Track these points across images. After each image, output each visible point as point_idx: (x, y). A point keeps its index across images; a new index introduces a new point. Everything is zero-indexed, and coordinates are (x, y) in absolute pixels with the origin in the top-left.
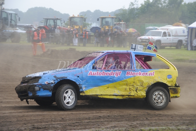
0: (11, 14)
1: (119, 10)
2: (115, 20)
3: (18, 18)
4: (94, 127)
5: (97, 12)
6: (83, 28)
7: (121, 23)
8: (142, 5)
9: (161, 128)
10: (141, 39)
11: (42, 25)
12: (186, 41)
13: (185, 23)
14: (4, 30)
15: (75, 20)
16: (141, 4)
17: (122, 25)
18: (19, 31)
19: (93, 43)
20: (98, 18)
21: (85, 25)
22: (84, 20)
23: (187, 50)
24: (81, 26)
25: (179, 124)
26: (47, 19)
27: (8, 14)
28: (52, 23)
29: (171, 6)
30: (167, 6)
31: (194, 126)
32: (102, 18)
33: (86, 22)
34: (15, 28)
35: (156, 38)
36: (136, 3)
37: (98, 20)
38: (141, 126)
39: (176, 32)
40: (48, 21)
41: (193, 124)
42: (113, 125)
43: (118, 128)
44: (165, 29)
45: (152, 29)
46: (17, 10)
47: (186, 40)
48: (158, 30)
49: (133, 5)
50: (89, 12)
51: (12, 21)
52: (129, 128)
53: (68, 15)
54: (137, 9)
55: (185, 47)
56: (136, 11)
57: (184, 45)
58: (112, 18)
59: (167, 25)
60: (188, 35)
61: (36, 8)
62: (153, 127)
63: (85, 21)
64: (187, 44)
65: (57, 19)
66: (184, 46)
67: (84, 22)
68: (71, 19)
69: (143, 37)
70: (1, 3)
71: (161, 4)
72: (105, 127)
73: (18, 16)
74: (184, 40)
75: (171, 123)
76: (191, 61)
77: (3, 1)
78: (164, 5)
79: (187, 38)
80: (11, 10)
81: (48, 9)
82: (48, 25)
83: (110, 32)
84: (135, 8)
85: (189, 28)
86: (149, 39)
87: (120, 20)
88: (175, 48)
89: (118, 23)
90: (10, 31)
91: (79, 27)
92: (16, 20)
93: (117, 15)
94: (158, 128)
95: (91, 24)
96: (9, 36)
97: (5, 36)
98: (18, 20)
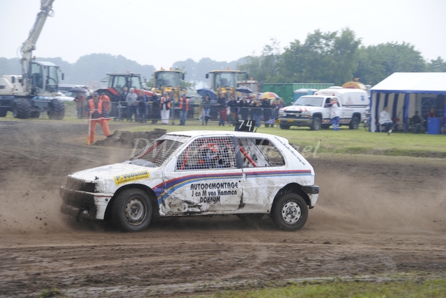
0: (48, 67)
1: (246, 58)
2: (238, 76)
3: (60, 75)
4: (200, 278)
5: (205, 61)
6: (180, 92)
7: (249, 82)
8: (287, 50)
9: (325, 278)
10: (285, 111)
11: (105, 87)
12: (368, 115)
13: (365, 82)
14: (36, 97)
15: (165, 76)
16: (285, 49)
17: (252, 85)
18: (63, 97)
19: (198, 119)
20: (207, 73)
21: (183, 87)
22: (181, 77)
23: (370, 131)
24: (175, 88)
25: (357, 270)
26: (114, 76)
27: (43, 68)
28: (122, 82)
29: (339, 52)
30: (332, 52)
31: (385, 275)
32: (214, 73)
33: (186, 81)
34: (54, 93)
35: (313, 110)
36: (275, 46)
37: (207, 76)
38: (288, 276)
39: (349, 99)
40: (116, 78)
41: (382, 270)
42: (236, 275)
43: (245, 280)
44: (330, 93)
45: (305, 94)
46: (59, 59)
47: (367, 113)
48: (317, 94)
49: (270, 49)
50: (190, 61)
51: (50, 80)
52: (266, 279)
53: (151, 67)
54: (278, 57)
55: (365, 127)
56: (276, 61)
57: (363, 122)
58: (233, 72)
59: (332, 85)
60: (371, 105)
61: (93, 56)
62: (310, 276)
63: (183, 79)
64: (370, 121)
65: (132, 75)
66: (364, 125)
67: (182, 81)
68: (157, 74)
69: (289, 108)
70: (31, 48)
71: (321, 48)
72: (222, 278)
73: (60, 71)
74: (364, 113)
75: (343, 270)
76: (377, 152)
77: (33, 45)
78: (326, 49)
79: (370, 110)
80: (49, 60)
81: (115, 56)
82: (114, 86)
83: (229, 100)
84: (274, 54)
85: (372, 92)
86: (300, 112)
87: (247, 77)
88: (348, 127)
89: (244, 81)
90: (46, 98)
91: (173, 90)
92: (57, 77)
93: (241, 68)
94: (319, 278)
95: (195, 84)
96: (44, 108)
97: (37, 107)
98: (60, 78)
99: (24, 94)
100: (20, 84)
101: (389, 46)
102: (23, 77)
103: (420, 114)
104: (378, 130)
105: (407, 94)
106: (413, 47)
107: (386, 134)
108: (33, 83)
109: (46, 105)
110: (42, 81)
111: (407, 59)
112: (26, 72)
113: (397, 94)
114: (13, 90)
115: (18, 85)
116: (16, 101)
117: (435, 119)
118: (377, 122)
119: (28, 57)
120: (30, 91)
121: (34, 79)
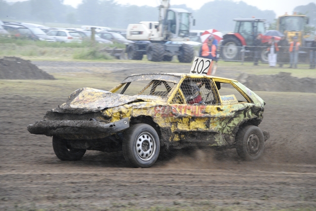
0: (181, 14)
3: (191, 21)
6: (303, 36)
11: (231, 32)
14: (168, 42)
15: (288, 20)
18: (192, 43)
21: (307, 31)
22: (306, 21)
24: (298, 33)
26: (241, 22)
27: (177, 15)
33: (311, 25)
34: (186, 38)
51: (183, 26)
65: (259, 21)
67: (307, 26)
68: (282, 19)
73: (192, 17)
82: (240, 31)
91: (297, 34)
92: (189, 23)
96: (176, 52)
97: (168, 51)
98: (191, 24)
99: (159, 39)
100: (156, 30)
102: (159, 24)
108: (167, 29)
109: (177, 50)
110: (175, 27)
112: (163, 18)
114: (150, 35)
115: (154, 30)
116: (151, 45)
119: (166, 5)
120: (165, 36)
121: (169, 25)
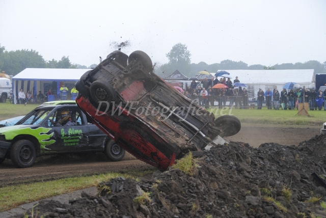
12: (11, 94)
47: (11, 92)
55: (10, 101)
57: (9, 98)
60: (13, 88)
64: (13, 97)
74: (9, 93)
79: (13, 91)
85: (13, 79)
101: (23, 51)
103: (43, 93)
104: (18, 103)
105: (35, 81)
106: (37, 53)
107: (24, 105)
111: (34, 60)
113: (29, 81)
117: (51, 95)
118: (17, 98)
